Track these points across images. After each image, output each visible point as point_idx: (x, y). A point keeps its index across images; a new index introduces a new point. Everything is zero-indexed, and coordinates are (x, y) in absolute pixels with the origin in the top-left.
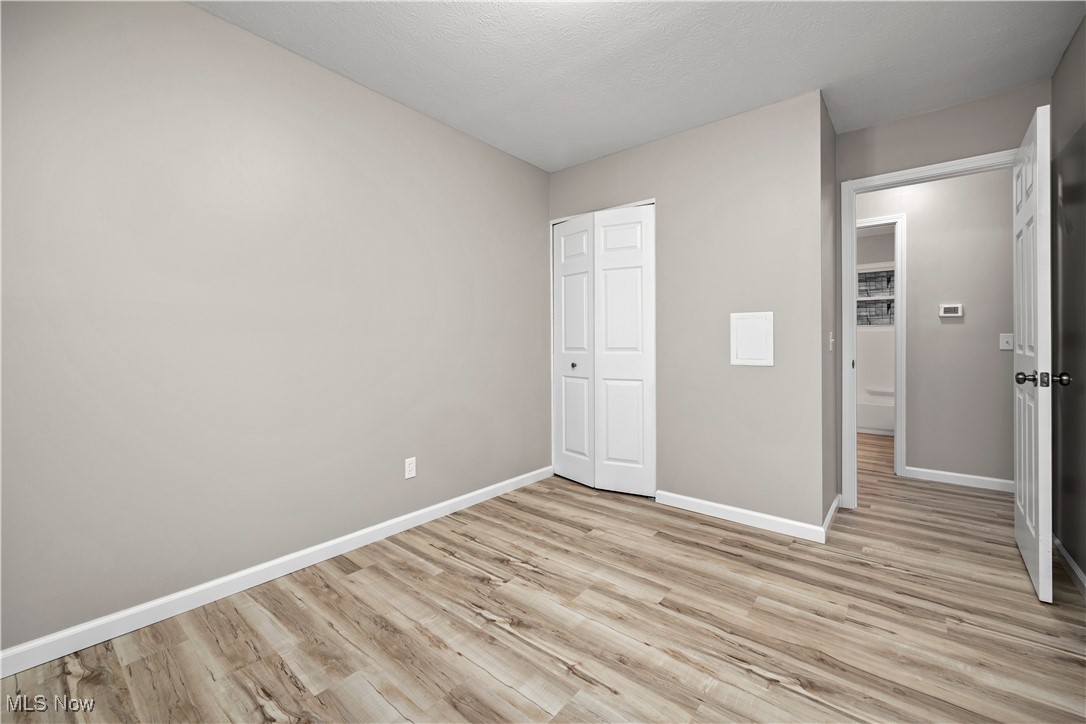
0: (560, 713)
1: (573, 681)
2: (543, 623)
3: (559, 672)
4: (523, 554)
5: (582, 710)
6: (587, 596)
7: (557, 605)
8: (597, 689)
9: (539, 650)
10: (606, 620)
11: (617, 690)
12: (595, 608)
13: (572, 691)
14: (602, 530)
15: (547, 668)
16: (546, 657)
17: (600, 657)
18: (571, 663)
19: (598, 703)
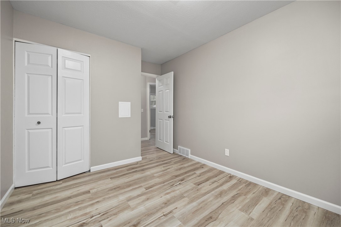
0: (181, 222)
1: (170, 216)
2: (139, 218)
3: (165, 219)
4: (84, 217)
5: (181, 216)
6: (131, 203)
7: (131, 212)
8: (174, 211)
9: (152, 222)
10: (147, 202)
11: (176, 207)
12: (139, 203)
13: (173, 217)
14: (93, 189)
15: (162, 221)
16: (157, 221)
17: (162, 208)
18: (162, 215)
19: (179, 212)
